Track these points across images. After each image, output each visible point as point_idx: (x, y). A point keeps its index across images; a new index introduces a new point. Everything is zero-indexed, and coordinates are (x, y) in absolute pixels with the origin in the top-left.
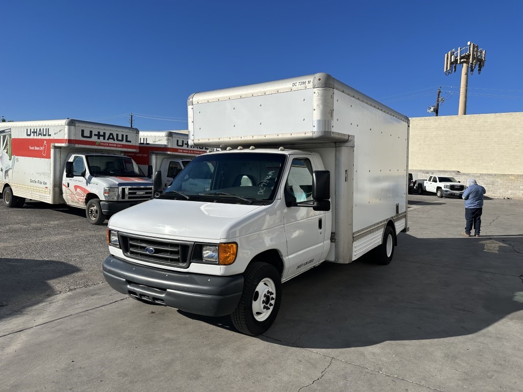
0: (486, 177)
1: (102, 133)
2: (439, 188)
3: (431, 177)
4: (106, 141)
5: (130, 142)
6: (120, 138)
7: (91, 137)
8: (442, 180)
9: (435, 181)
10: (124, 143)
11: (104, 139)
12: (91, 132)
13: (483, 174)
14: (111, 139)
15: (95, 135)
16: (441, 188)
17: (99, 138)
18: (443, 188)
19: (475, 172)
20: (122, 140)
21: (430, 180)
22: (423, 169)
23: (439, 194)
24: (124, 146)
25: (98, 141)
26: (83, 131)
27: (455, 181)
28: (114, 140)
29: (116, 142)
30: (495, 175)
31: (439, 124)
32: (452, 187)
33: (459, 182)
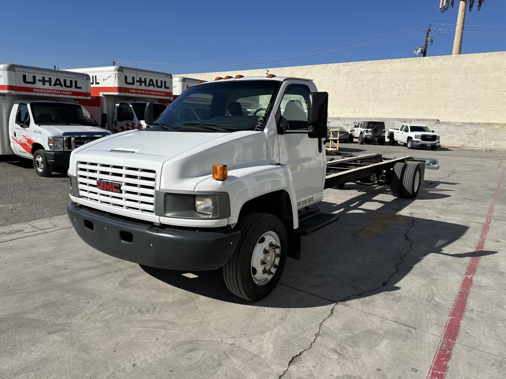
0: (468, 127)
1: (47, 79)
2: (409, 138)
3: (403, 126)
4: (52, 87)
5: (80, 88)
6: (68, 84)
7: (34, 82)
8: (414, 129)
9: (407, 131)
10: (73, 89)
11: (50, 85)
12: (34, 77)
13: (465, 123)
14: (58, 84)
15: (39, 80)
16: (411, 138)
17: (44, 84)
18: (414, 139)
19: (457, 120)
20: (71, 86)
21: (401, 130)
22: (401, 117)
23: (409, 145)
24: (74, 93)
25: (44, 87)
26: (24, 77)
27: (429, 131)
28: (62, 86)
29: (64, 88)
30: (479, 124)
31: (421, 66)
32: (424, 138)
33: (433, 132)
